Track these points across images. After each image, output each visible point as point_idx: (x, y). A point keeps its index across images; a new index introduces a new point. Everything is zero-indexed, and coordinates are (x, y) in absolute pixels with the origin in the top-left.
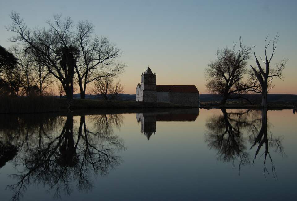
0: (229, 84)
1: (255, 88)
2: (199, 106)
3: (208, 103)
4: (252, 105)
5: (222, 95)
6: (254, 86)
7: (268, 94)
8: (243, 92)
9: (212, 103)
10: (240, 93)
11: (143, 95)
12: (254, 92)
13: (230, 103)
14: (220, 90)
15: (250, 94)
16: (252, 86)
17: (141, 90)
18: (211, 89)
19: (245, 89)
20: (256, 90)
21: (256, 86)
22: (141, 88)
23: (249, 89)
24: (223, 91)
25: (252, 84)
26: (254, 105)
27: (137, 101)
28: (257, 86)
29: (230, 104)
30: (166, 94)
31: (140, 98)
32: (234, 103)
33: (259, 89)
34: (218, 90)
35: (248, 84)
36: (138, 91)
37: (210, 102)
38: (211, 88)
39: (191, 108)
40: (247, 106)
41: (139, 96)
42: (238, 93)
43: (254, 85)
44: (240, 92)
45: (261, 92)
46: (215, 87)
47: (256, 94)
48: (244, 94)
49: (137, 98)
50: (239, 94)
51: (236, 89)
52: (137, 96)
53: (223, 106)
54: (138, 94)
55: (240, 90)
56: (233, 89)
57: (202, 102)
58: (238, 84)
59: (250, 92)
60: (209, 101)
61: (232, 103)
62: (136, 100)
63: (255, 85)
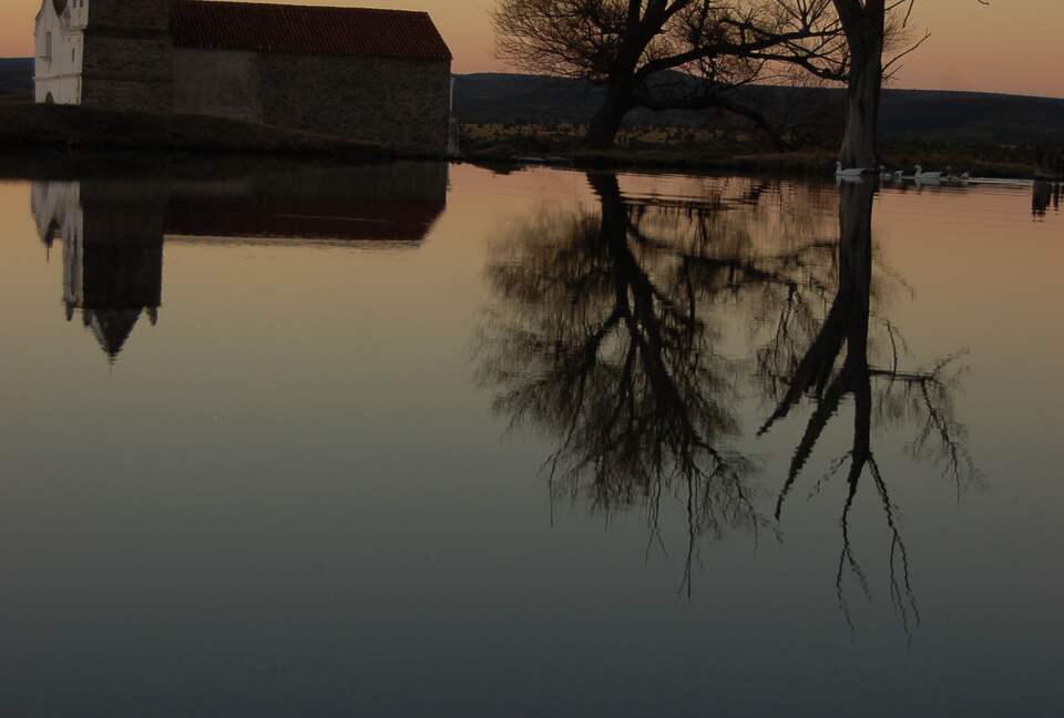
0: (642, 11)
1: (810, 43)
2: (452, 148)
3: (513, 131)
4: (782, 151)
5: (598, 83)
6: (805, 33)
7: (884, 86)
8: (730, 72)
9: (542, 133)
10: (711, 75)
11: (78, 67)
12: (799, 68)
13: (655, 136)
14: (584, 53)
15: (777, 82)
16: (787, 30)
17: (66, 28)
18: (527, 40)
19: (743, 51)
20: (812, 55)
21: (813, 30)
22: (68, 16)
23: (768, 51)
24: (600, 57)
25: (787, 22)
26: (795, 156)
27: (40, 98)
28: (822, 34)
29: (649, 146)
30: (234, 64)
31: (60, 84)
32: (677, 136)
33: (835, 52)
34: (571, 47)
35: (766, 19)
36: (49, 34)
37: (527, 130)
38: (531, 32)
39: (392, 156)
40: (752, 157)
41: (54, 73)
42: (698, 73)
43: (800, 26)
44: (712, 64)
45: (847, 70)
46: (555, 25)
47: (814, 82)
48: (736, 80)
49: (37, 84)
50: (708, 83)
51: (686, 48)
52: (41, 71)
53: (599, 153)
54: (48, 58)
55: (712, 52)
56: (667, 46)
57: (475, 127)
58: (704, 14)
59: (774, 72)
60: (521, 122)
61: (663, 135)
62: (32, 97)
63: (807, 27)
